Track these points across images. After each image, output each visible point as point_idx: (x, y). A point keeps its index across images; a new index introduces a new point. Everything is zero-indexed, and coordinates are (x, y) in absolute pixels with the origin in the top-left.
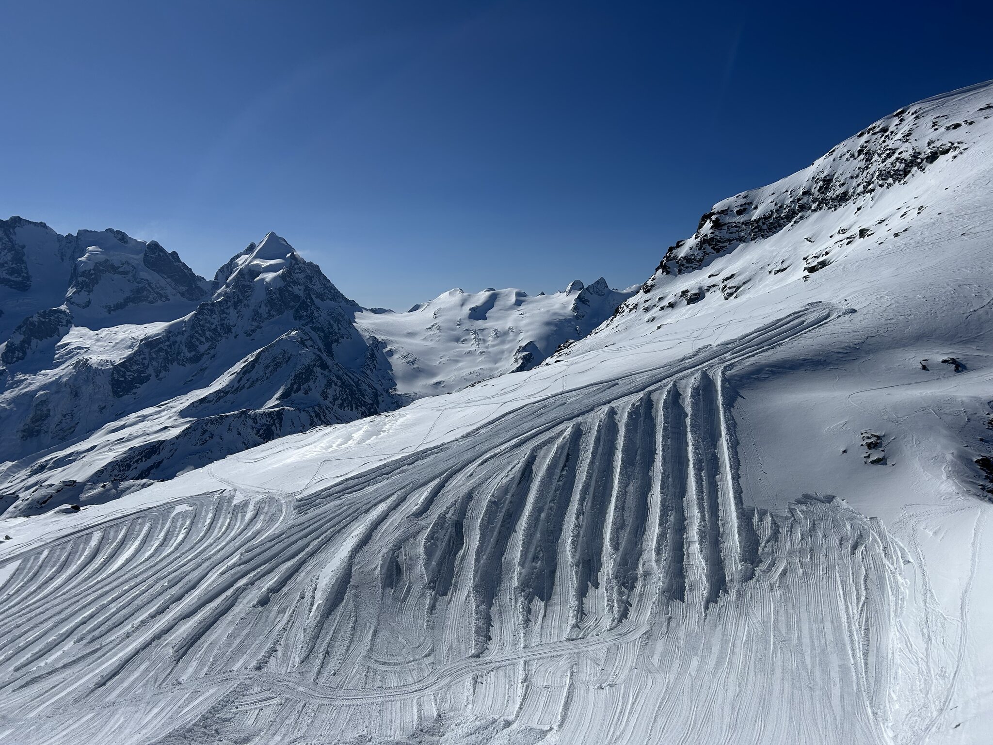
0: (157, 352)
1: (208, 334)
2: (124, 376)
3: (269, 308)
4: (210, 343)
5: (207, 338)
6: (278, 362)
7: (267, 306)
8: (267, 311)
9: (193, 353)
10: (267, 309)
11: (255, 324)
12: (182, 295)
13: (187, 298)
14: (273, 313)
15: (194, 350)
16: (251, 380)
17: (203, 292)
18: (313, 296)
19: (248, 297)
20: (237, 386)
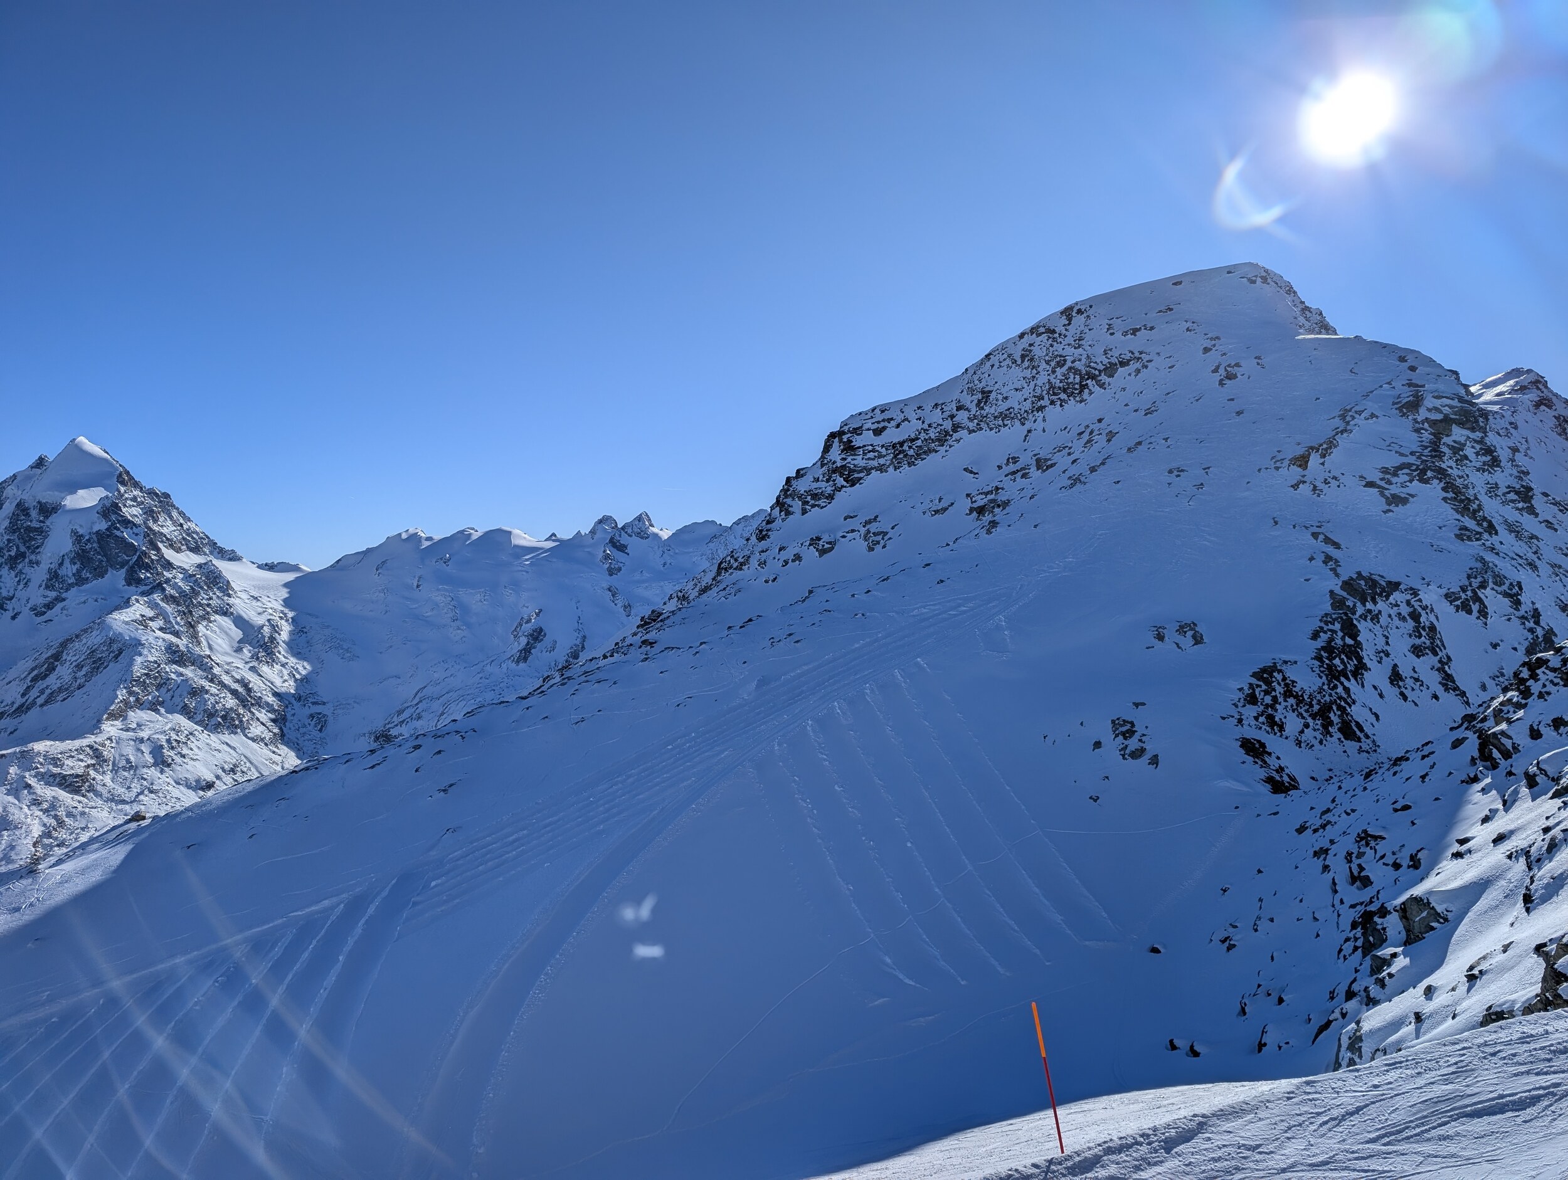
3: (78, 566)
6: (100, 659)
7: (75, 564)
8: (74, 571)
10: (75, 568)
11: (53, 594)
14: (85, 574)
16: (48, 691)
18: (160, 545)
19: (38, 547)
20: (19, 701)
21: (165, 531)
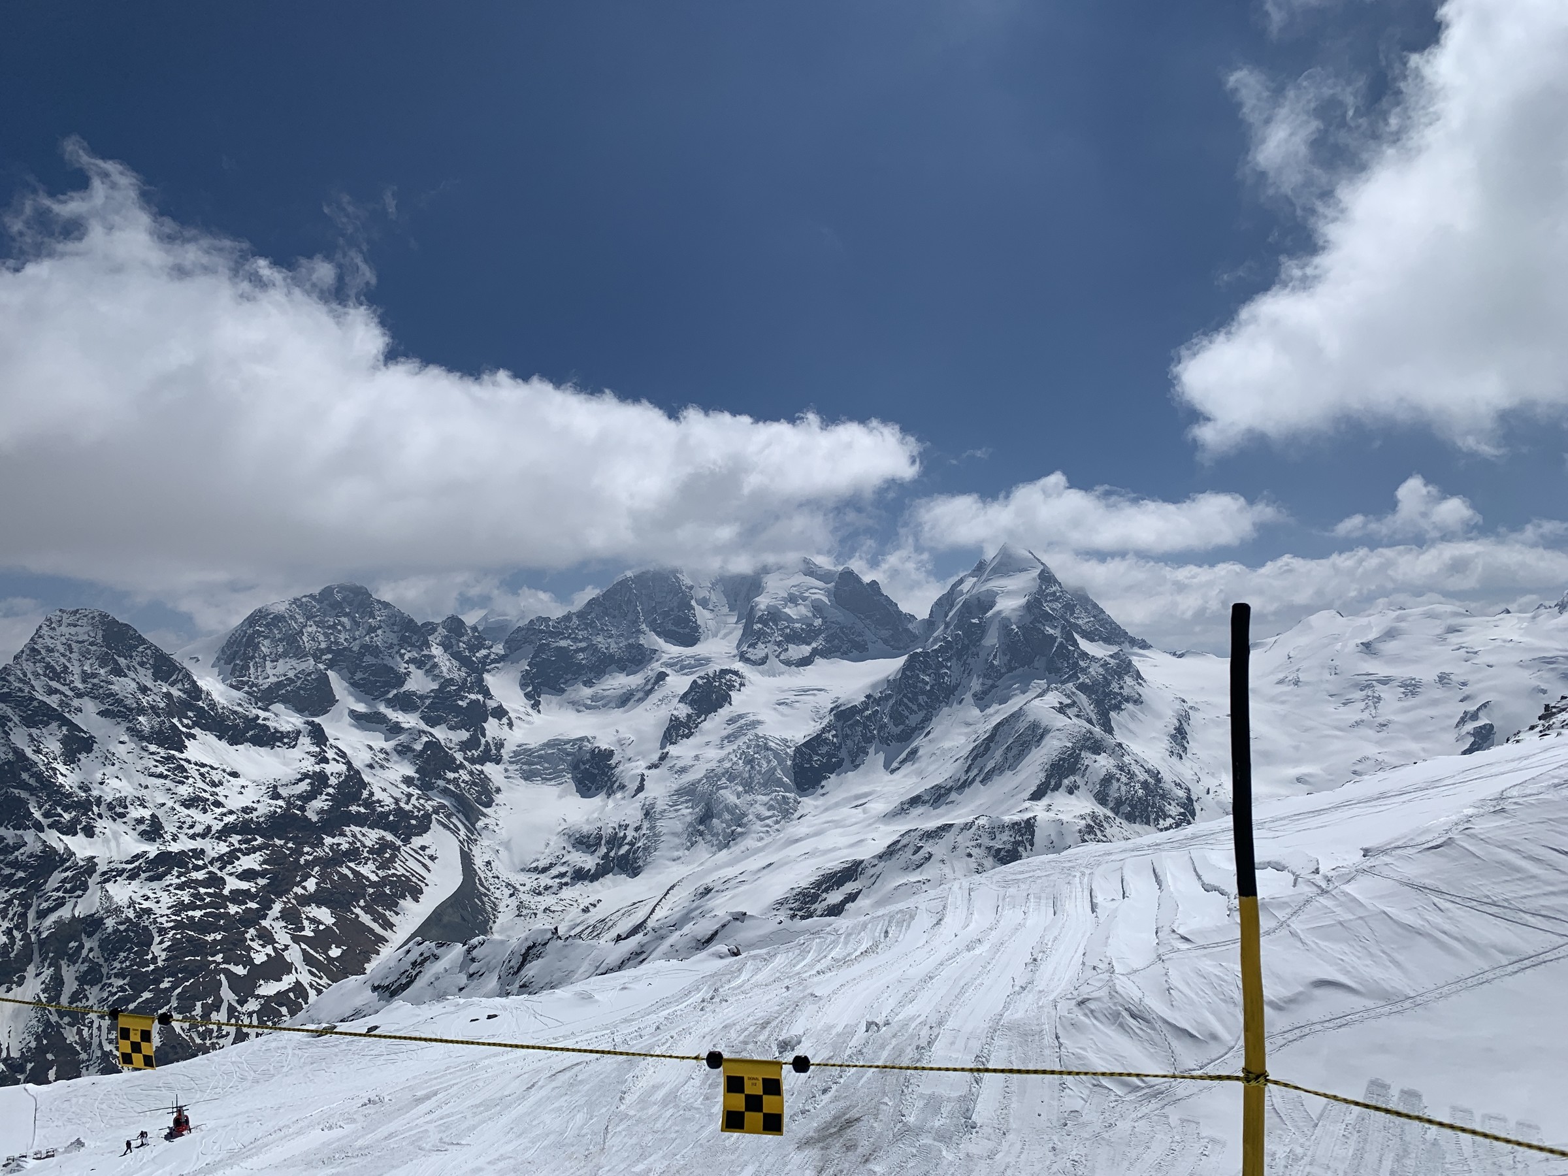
0: (851, 727)
1: (922, 699)
2: (810, 760)
3: (1008, 657)
4: (925, 712)
5: (919, 705)
6: (1026, 742)
7: (1006, 655)
8: (1006, 662)
9: (901, 727)
10: (1006, 659)
11: (990, 682)
12: (886, 642)
13: (892, 646)
14: (1015, 664)
15: (903, 723)
17: (914, 638)
18: (1076, 636)
19: (978, 641)
20: (964, 778)
21: (1080, 622)
